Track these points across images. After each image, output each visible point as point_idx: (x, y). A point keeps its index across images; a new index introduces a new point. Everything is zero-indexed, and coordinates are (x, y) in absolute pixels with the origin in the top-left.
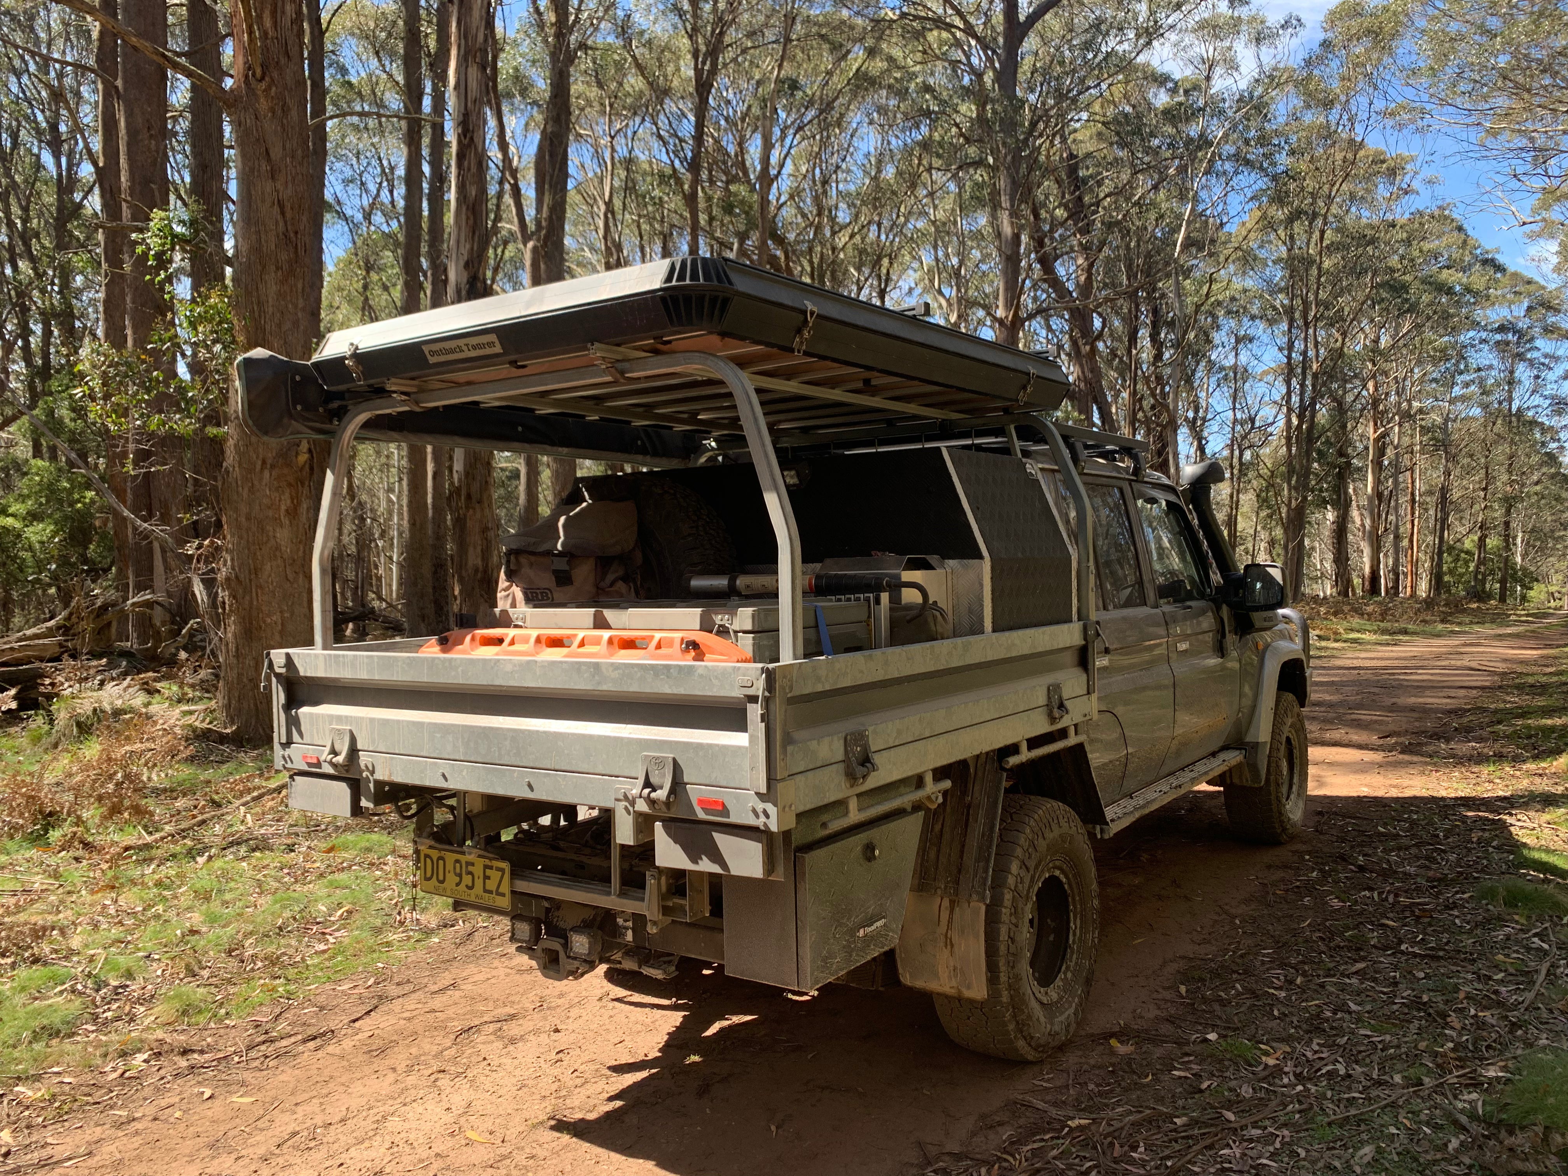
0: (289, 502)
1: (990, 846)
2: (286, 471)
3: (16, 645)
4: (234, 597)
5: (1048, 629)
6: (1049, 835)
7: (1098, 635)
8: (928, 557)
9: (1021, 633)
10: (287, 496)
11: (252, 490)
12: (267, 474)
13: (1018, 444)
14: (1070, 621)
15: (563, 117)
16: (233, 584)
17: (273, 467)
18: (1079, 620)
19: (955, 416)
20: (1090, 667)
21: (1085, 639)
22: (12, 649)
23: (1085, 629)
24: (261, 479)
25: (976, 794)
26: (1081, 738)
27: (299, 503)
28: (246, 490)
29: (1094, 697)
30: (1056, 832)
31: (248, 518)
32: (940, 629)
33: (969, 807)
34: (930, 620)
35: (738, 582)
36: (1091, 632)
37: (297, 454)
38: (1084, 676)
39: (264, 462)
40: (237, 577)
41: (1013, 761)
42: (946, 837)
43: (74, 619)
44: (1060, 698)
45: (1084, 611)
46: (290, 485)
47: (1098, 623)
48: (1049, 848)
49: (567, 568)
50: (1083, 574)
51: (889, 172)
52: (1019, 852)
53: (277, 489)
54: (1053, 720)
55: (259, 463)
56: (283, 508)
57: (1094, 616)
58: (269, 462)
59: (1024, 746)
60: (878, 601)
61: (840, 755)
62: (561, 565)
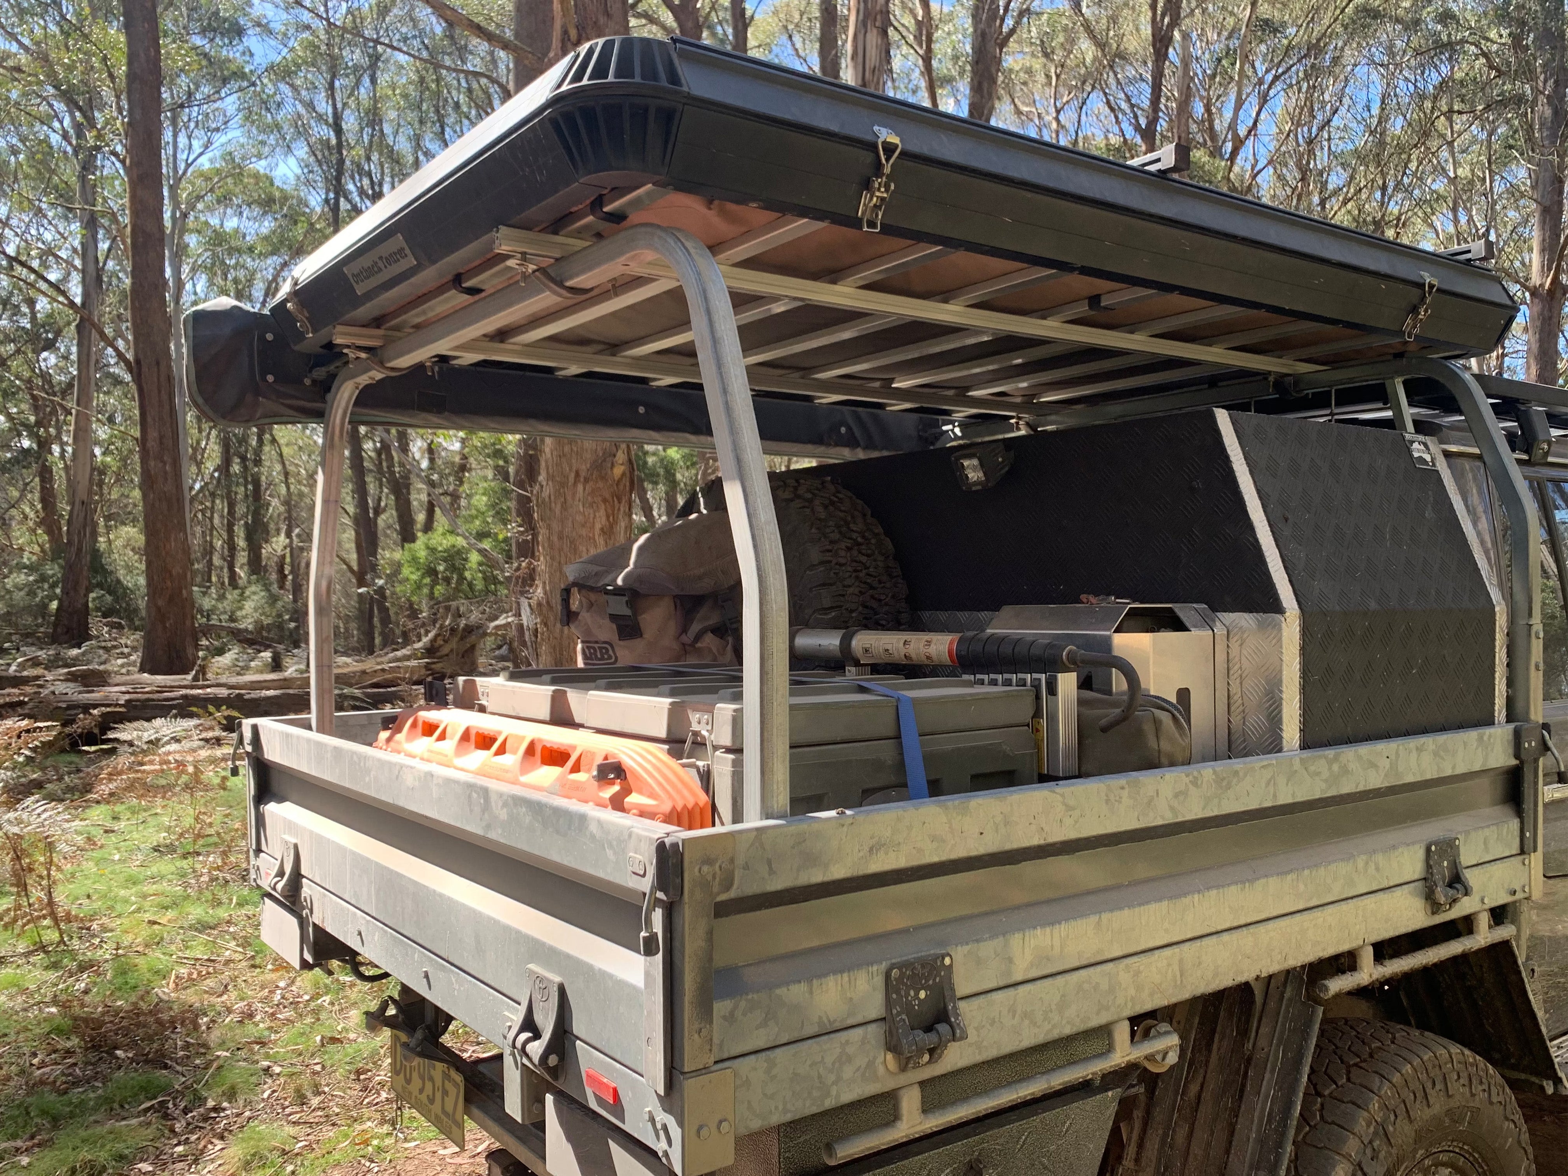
0: (604, 519)
1: (1280, 1144)
2: (600, 484)
3: (386, 666)
4: (546, 625)
5: (1429, 741)
6: (1422, 1114)
7: (1547, 748)
8: (1177, 607)
9: (1364, 750)
10: (602, 513)
11: (564, 507)
12: (580, 487)
13: (1409, 412)
14: (1489, 721)
15: (985, 85)
16: (545, 609)
17: (586, 480)
18: (1509, 719)
19: (1304, 368)
20: (1527, 806)
21: (1517, 756)
22: (383, 670)
23: (1517, 736)
24: (574, 494)
25: (1262, 1042)
26: (1505, 932)
27: (616, 522)
28: (559, 506)
29: (1536, 860)
30: (1438, 1105)
31: (560, 538)
32: (1165, 746)
33: (1249, 1061)
34: (1148, 728)
35: (854, 643)
36: (1530, 744)
37: (613, 465)
38: (1515, 824)
39: (577, 474)
40: (548, 602)
41: (1337, 985)
42: (1206, 1110)
43: (440, 642)
44: (1455, 866)
45: (1519, 705)
46: (605, 501)
47: (1546, 726)
48: (1418, 1139)
49: (627, 612)
50: (1520, 642)
51: (1397, 126)
52: (1352, 1146)
53: (591, 506)
54: (1435, 907)
55: (573, 475)
56: (598, 526)
57: (1538, 712)
58: (583, 474)
59: (1368, 955)
60: (1052, 690)
61: (875, 1007)
62: (620, 607)
